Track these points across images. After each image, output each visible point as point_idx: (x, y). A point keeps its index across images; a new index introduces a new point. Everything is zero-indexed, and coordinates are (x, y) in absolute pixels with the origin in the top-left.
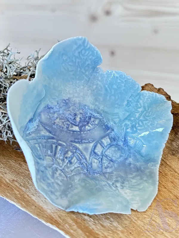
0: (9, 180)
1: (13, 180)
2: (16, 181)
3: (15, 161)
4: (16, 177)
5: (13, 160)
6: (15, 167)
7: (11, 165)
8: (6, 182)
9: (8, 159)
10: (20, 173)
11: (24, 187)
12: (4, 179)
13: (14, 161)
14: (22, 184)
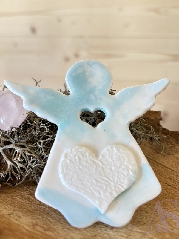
0: (29, 226)
1: (34, 225)
2: (37, 225)
3: (22, 196)
4: (33, 218)
5: (18, 196)
6: (26, 204)
7: (19, 203)
8: (27, 230)
9: (12, 196)
10: (34, 211)
11: (49, 230)
12: (23, 227)
13: (20, 197)
14: (45, 226)
